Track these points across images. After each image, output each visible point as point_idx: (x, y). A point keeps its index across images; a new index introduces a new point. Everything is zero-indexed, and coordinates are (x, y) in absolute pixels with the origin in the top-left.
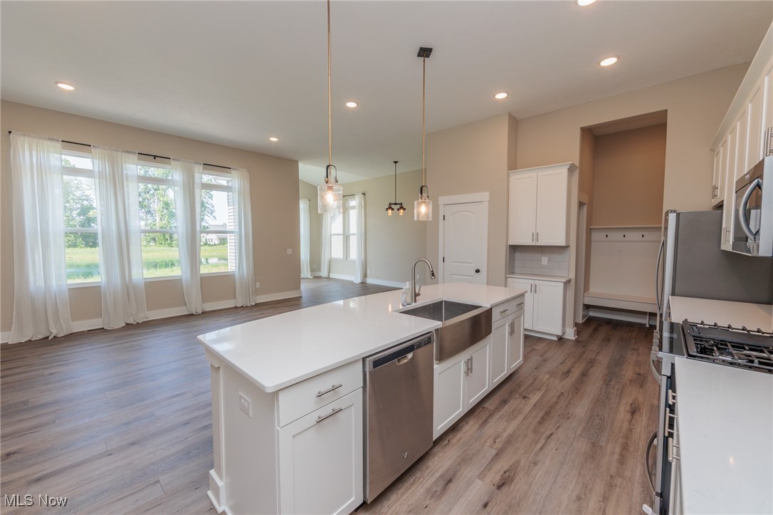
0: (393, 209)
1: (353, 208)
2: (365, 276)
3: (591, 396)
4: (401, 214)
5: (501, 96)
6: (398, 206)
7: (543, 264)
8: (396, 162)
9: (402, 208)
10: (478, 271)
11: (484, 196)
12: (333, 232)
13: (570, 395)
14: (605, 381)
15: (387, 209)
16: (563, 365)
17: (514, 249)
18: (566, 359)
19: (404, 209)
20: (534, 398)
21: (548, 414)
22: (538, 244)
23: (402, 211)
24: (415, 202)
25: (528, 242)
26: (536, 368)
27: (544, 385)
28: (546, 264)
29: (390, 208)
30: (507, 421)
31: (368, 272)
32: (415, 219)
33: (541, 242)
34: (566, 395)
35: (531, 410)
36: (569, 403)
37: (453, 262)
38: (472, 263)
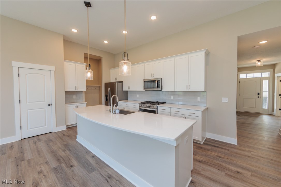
10: (49, 105)
22: (77, 90)
28: (75, 98)
37: (29, 102)
38: (45, 101)
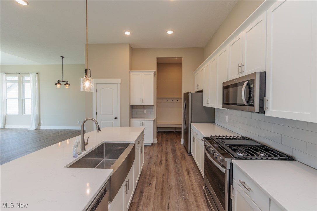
0: (61, 84)
1: (29, 81)
2: (39, 124)
3: (173, 171)
4: (67, 87)
5: (127, 33)
6: (65, 83)
7: (144, 113)
8: (63, 57)
9: (67, 84)
10: (116, 118)
11: (118, 81)
12: (8, 97)
13: (166, 174)
14: (174, 161)
15: (56, 84)
16: (158, 158)
17: (132, 107)
18: (158, 154)
19: (69, 85)
20: (154, 183)
21: (162, 191)
22: (143, 104)
23: (67, 86)
24: (82, 79)
25: (139, 103)
26: (149, 164)
27: (155, 172)
28: (145, 113)
29: (59, 83)
30: (147, 207)
31: (42, 122)
32: (81, 90)
33: (145, 103)
34: (165, 174)
35: (155, 192)
36: (168, 179)
37: (102, 114)
38: (112, 114)
